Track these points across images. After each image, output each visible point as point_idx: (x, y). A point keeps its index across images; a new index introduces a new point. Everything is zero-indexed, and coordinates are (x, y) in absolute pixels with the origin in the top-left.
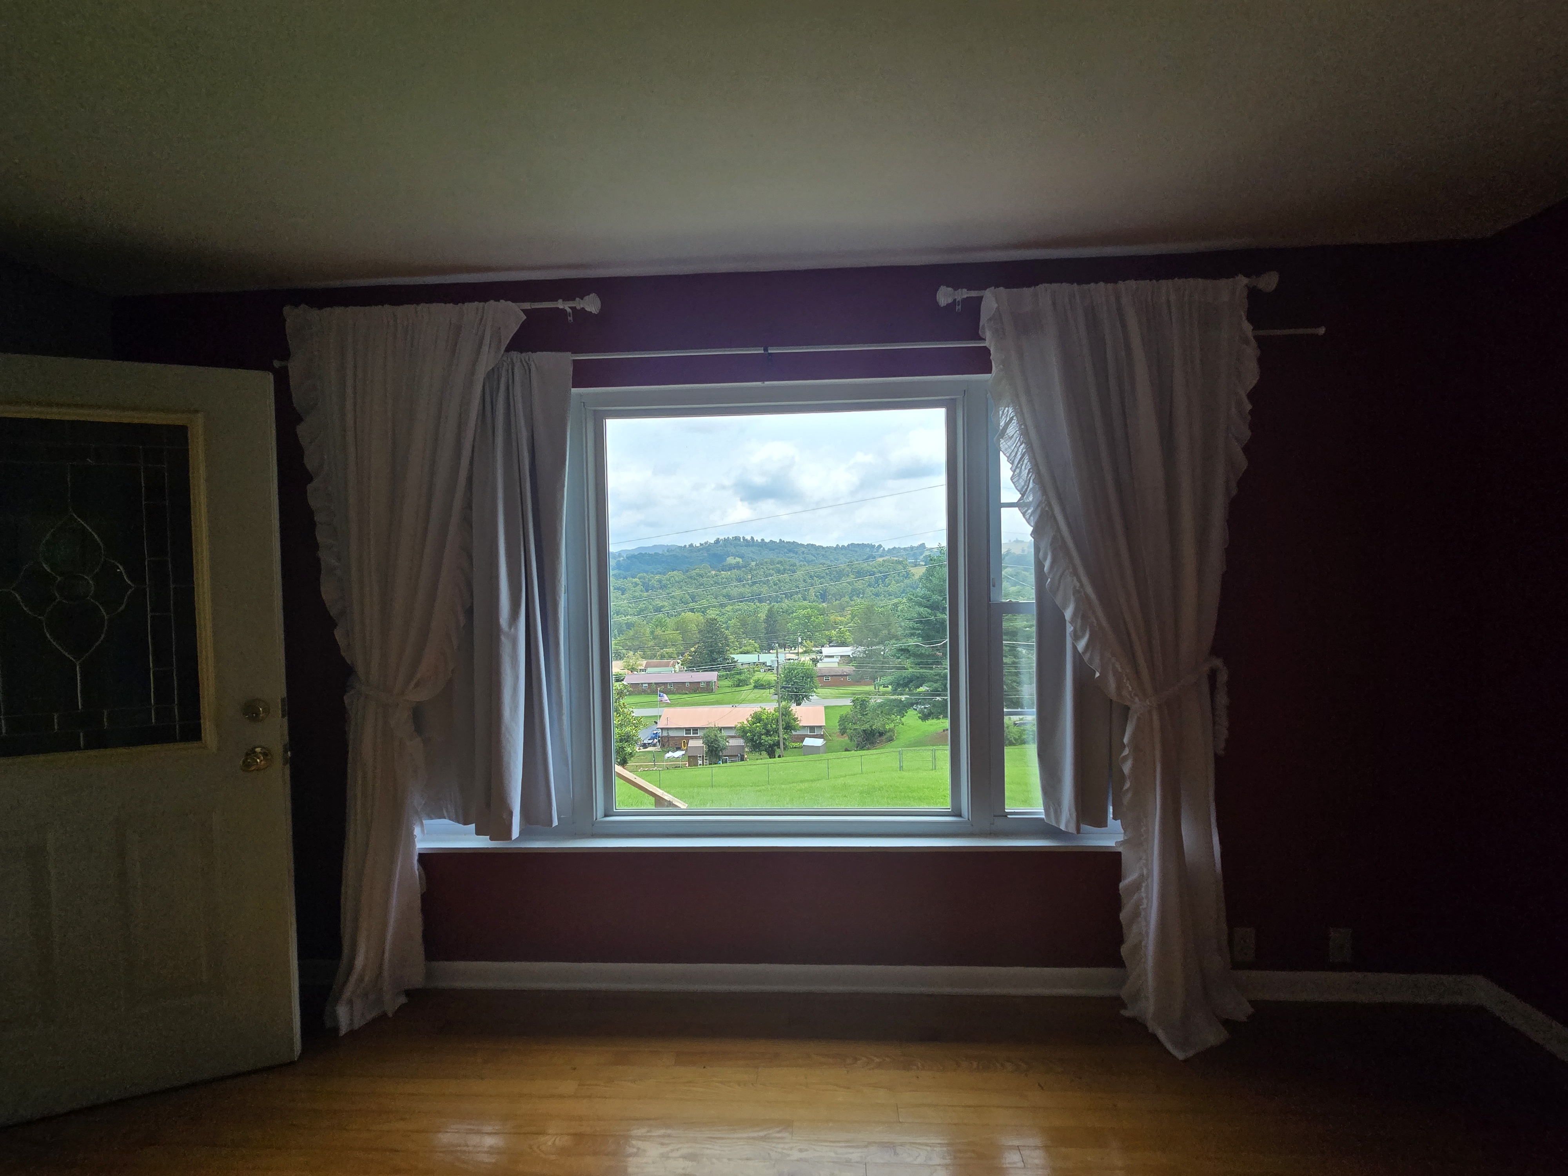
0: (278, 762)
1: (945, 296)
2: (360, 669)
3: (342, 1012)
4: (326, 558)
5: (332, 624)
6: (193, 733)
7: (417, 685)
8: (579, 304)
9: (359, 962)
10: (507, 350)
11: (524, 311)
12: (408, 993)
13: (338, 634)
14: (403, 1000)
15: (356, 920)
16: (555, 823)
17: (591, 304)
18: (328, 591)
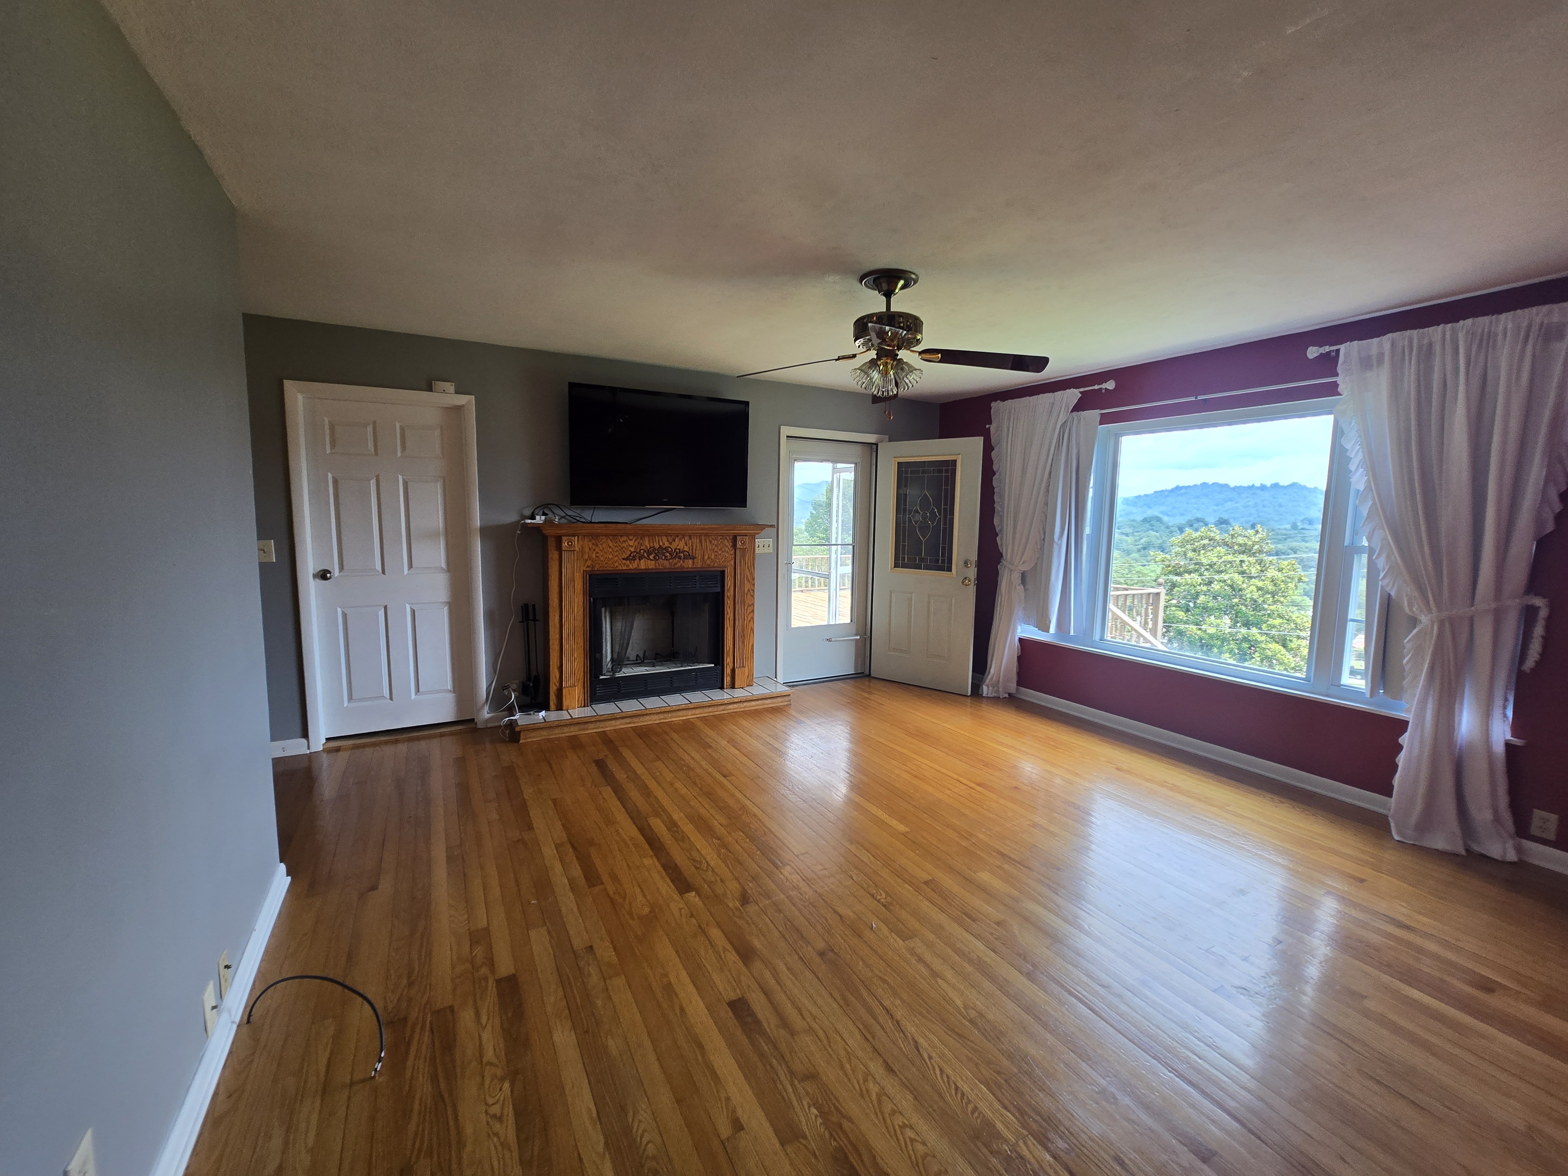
0: (973, 584)
1: (1313, 352)
2: (1004, 554)
3: (985, 688)
4: (997, 507)
5: (997, 535)
6: (950, 569)
7: (1023, 563)
8: (1104, 386)
9: (992, 671)
10: (1072, 411)
11: (1080, 392)
12: (1009, 694)
13: (998, 539)
14: (1007, 695)
15: (993, 653)
16: (1072, 633)
17: (1110, 385)
18: (996, 521)
